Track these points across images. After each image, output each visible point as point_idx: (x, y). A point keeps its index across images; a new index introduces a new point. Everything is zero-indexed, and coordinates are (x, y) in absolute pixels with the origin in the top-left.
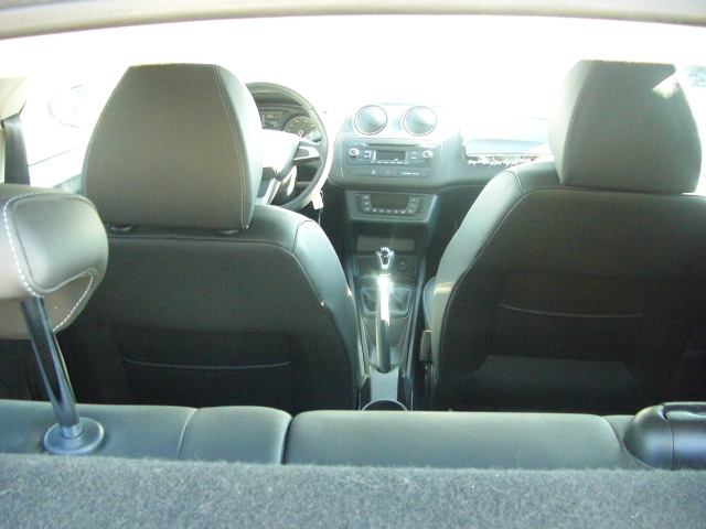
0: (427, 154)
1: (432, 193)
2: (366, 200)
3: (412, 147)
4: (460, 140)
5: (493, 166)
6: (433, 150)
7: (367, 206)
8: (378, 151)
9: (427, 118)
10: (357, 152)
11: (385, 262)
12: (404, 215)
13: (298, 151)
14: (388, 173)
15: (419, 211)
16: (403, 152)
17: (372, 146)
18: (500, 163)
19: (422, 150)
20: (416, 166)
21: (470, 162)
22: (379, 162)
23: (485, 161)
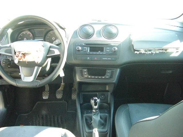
0: (114, 49)
1: (117, 68)
2: (85, 72)
3: (107, 45)
4: (131, 41)
5: (147, 54)
6: (117, 47)
7: (85, 75)
8: (90, 47)
9: (114, 30)
10: (80, 48)
11: (96, 105)
12: (104, 79)
13: (49, 51)
14: (96, 59)
15: (111, 77)
16: (103, 48)
17: (87, 45)
18: (150, 52)
19: (112, 46)
20: (109, 55)
21: (136, 52)
22: (91, 53)
23: (143, 52)
